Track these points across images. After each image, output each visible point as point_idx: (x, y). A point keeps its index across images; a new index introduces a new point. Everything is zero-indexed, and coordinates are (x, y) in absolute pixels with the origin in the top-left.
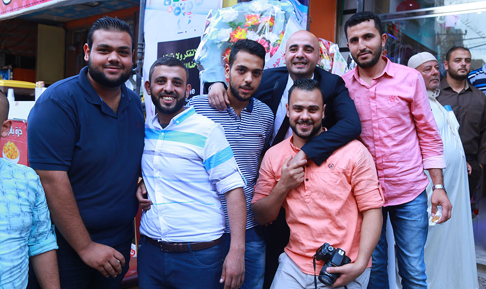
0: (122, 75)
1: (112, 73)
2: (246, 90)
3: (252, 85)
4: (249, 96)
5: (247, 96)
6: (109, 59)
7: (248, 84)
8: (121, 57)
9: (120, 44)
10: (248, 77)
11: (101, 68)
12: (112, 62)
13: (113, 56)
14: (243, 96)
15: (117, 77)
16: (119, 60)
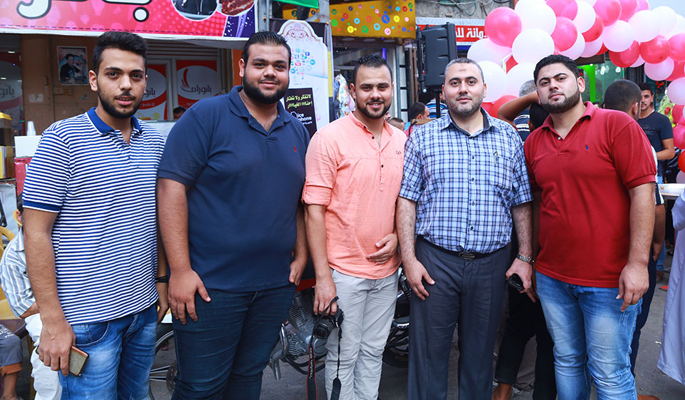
0: (278, 91)
1: (268, 89)
2: (125, 101)
3: (132, 93)
4: (131, 109)
5: (128, 110)
6: (266, 74)
7: (126, 91)
8: (276, 71)
9: (278, 58)
10: (126, 82)
11: (256, 84)
12: (267, 76)
13: (270, 70)
14: (121, 110)
15: (273, 92)
16: (275, 74)
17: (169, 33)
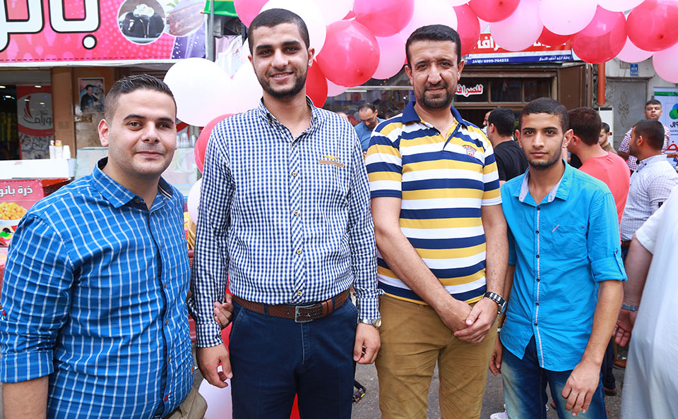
17: (116, 58)
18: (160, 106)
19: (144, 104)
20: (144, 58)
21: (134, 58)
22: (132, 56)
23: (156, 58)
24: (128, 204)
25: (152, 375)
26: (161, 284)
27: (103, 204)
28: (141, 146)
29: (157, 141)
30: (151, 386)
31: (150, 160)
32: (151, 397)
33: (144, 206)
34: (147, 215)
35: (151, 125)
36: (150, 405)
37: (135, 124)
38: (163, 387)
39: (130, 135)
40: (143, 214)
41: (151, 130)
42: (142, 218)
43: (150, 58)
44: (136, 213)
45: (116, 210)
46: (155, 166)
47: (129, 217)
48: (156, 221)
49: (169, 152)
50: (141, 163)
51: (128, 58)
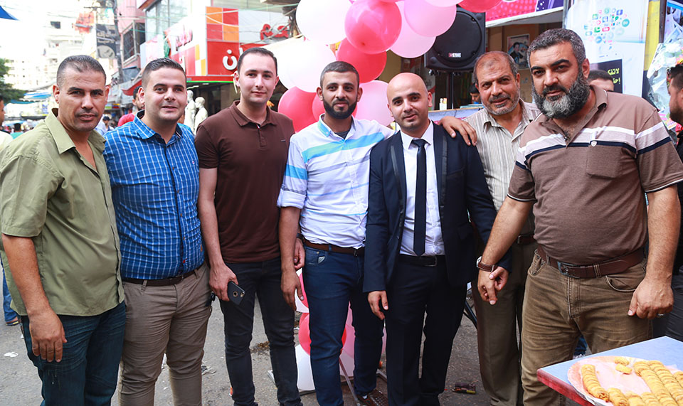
18: (175, 78)
19: (164, 77)
20: (514, 15)
21: (505, 16)
22: (504, 14)
23: (523, 13)
24: (152, 138)
25: (174, 246)
26: (175, 191)
27: (135, 138)
28: (165, 103)
29: (174, 99)
30: (174, 252)
31: (169, 112)
32: (174, 259)
33: (162, 141)
34: (165, 147)
35: (170, 90)
36: (174, 265)
37: (160, 89)
38: (182, 254)
39: (156, 96)
40: (162, 147)
41: (170, 93)
42: (161, 149)
43: (518, 14)
44: (157, 147)
45: (144, 141)
46: (173, 115)
47: (152, 148)
48: (170, 151)
49: (183, 105)
50: (164, 114)
51: (501, 17)
